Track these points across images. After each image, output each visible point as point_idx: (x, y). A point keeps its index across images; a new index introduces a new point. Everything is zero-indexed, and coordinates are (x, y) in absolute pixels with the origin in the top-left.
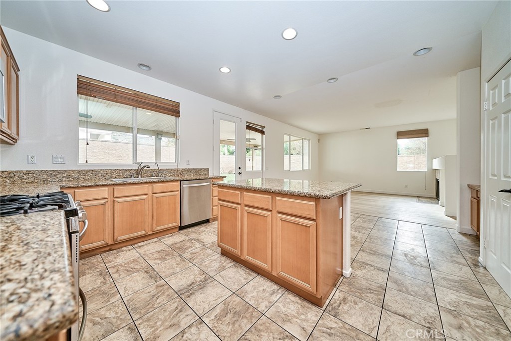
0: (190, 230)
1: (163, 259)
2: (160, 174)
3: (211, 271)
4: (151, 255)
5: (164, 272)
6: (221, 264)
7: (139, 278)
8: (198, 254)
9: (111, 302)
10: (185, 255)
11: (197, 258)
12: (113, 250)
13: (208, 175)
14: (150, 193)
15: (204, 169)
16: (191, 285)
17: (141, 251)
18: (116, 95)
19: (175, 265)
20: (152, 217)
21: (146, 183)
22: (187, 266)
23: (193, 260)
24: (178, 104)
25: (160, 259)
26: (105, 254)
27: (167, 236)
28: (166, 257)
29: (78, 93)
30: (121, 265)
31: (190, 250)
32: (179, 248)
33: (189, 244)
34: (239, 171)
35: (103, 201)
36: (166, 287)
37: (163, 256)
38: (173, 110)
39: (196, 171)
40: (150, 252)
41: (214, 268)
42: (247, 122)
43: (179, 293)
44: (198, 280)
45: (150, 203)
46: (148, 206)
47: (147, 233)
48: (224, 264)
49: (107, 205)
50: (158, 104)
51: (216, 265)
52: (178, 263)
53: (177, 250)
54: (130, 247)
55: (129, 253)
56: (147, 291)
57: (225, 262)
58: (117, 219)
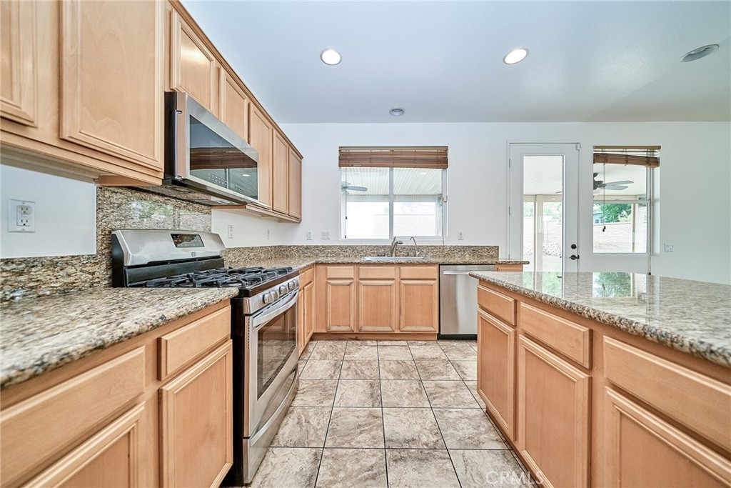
0: (455, 344)
1: (398, 376)
2: (418, 253)
3: (452, 436)
4: (387, 363)
5: (388, 396)
6: (477, 434)
7: (361, 390)
8: (446, 391)
9: (323, 405)
10: (426, 384)
11: (441, 397)
12: (359, 340)
13: (497, 257)
14: (397, 277)
15: (489, 248)
16: (408, 442)
17: (383, 352)
18: (371, 158)
19: (406, 394)
20: (400, 311)
21: (392, 264)
22: (420, 404)
23: (434, 398)
24: (445, 149)
25: (394, 375)
26: (350, 342)
27: (420, 342)
28: (403, 375)
29: (340, 166)
30: (355, 363)
31: (438, 378)
32: (424, 368)
33: (440, 368)
34: (575, 252)
35: (349, 282)
36: (379, 422)
37: (402, 371)
38: (439, 159)
39: (475, 250)
40: (390, 358)
41: (460, 433)
42: (596, 147)
43: (388, 444)
44: (424, 439)
45: (397, 291)
46: (394, 296)
47: (394, 331)
48: (482, 437)
49: (353, 286)
50: (417, 156)
51: (465, 429)
52: (411, 391)
53: (422, 370)
54: (375, 343)
55: (371, 349)
56: (358, 414)
57: (486, 432)
58: (362, 305)
